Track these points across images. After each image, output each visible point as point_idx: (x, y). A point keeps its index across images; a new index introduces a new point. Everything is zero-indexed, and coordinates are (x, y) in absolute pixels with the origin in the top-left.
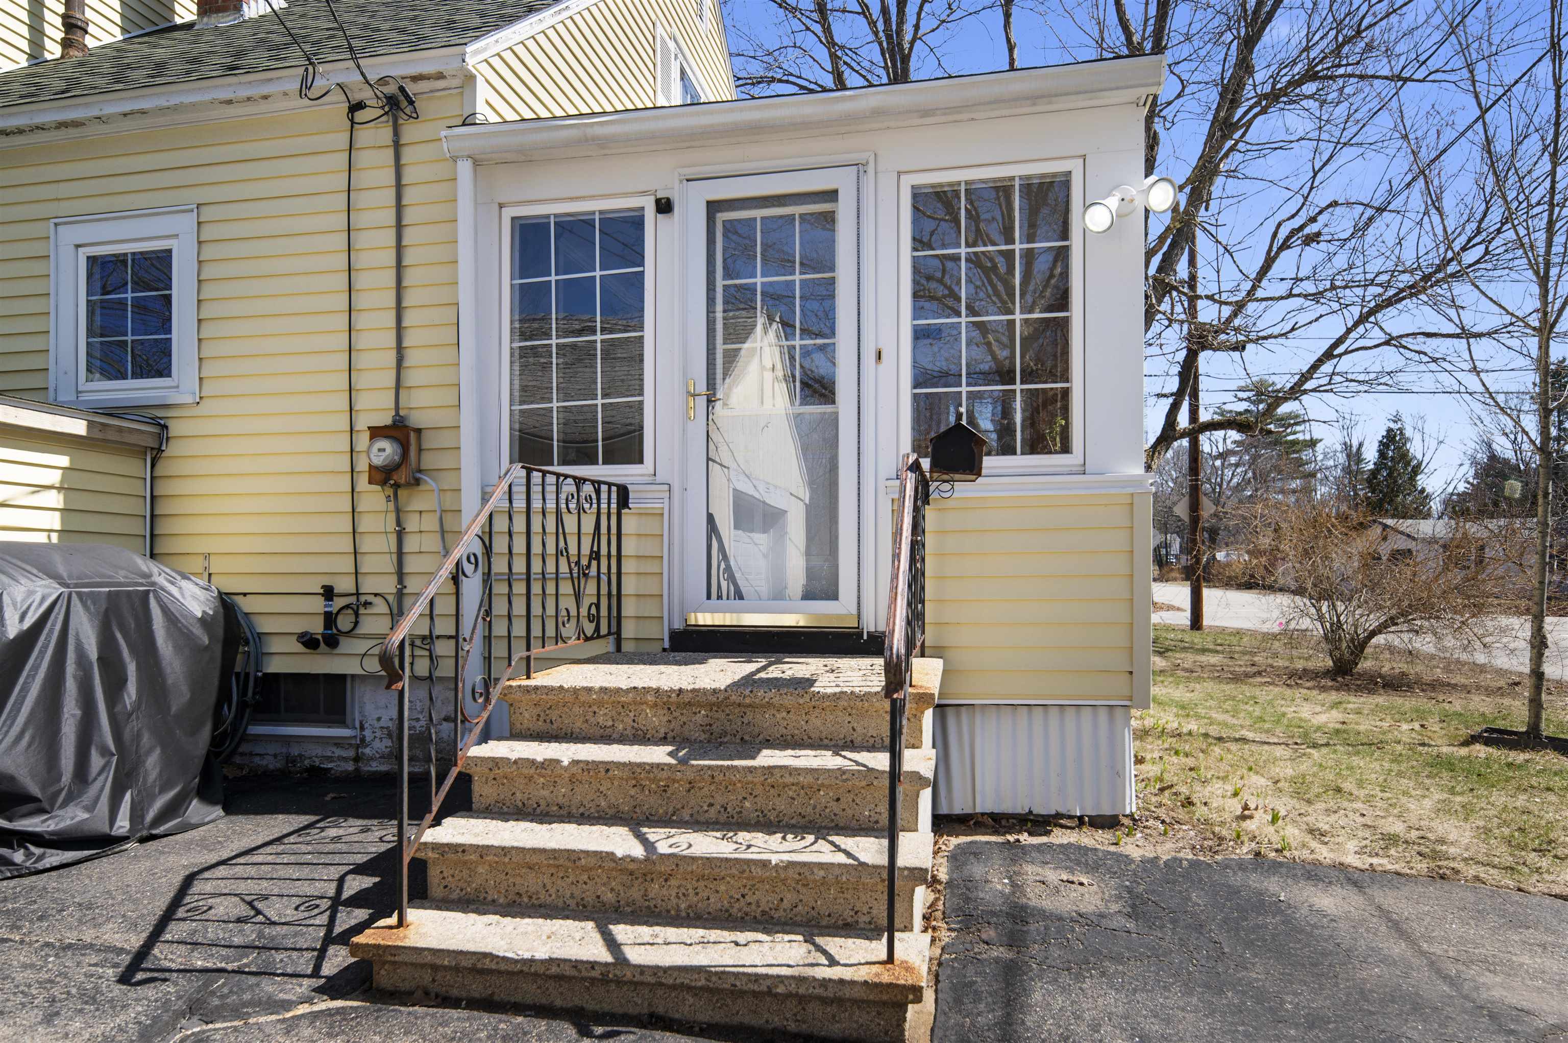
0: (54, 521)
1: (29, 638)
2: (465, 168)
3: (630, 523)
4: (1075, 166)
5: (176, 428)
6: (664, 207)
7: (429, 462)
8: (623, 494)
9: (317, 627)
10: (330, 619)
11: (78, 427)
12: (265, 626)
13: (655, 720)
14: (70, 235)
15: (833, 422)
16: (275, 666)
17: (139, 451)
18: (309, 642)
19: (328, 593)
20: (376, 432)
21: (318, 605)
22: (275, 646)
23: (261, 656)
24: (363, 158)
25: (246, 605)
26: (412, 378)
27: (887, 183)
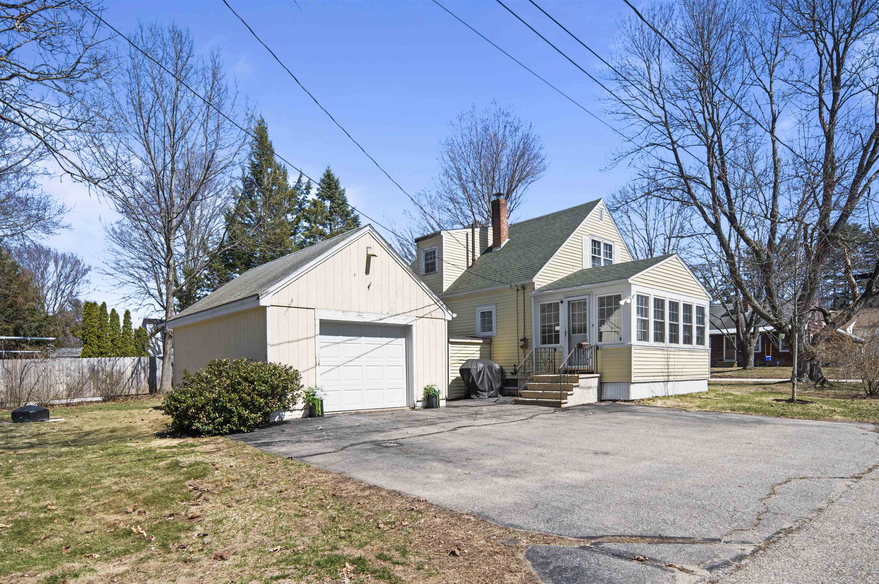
0: (479, 355)
1: (481, 371)
2: (533, 298)
3: (556, 354)
4: (621, 293)
5: (493, 340)
6: (562, 302)
7: (529, 344)
8: (555, 349)
9: (513, 371)
10: (515, 370)
11: (481, 341)
12: (506, 371)
13: (549, 380)
14: (478, 309)
15: (586, 336)
16: (507, 378)
17: (488, 344)
18: (512, 373)
19: (515, 366)
20: (521, 340)
21: (513, 368)
22: (507, 374)
23: (505, 376)
24: (519, 295)
25: (503, 368)
26: (526, 331)
27: (594, 297)
